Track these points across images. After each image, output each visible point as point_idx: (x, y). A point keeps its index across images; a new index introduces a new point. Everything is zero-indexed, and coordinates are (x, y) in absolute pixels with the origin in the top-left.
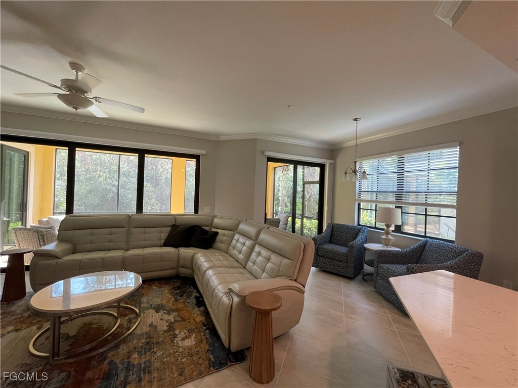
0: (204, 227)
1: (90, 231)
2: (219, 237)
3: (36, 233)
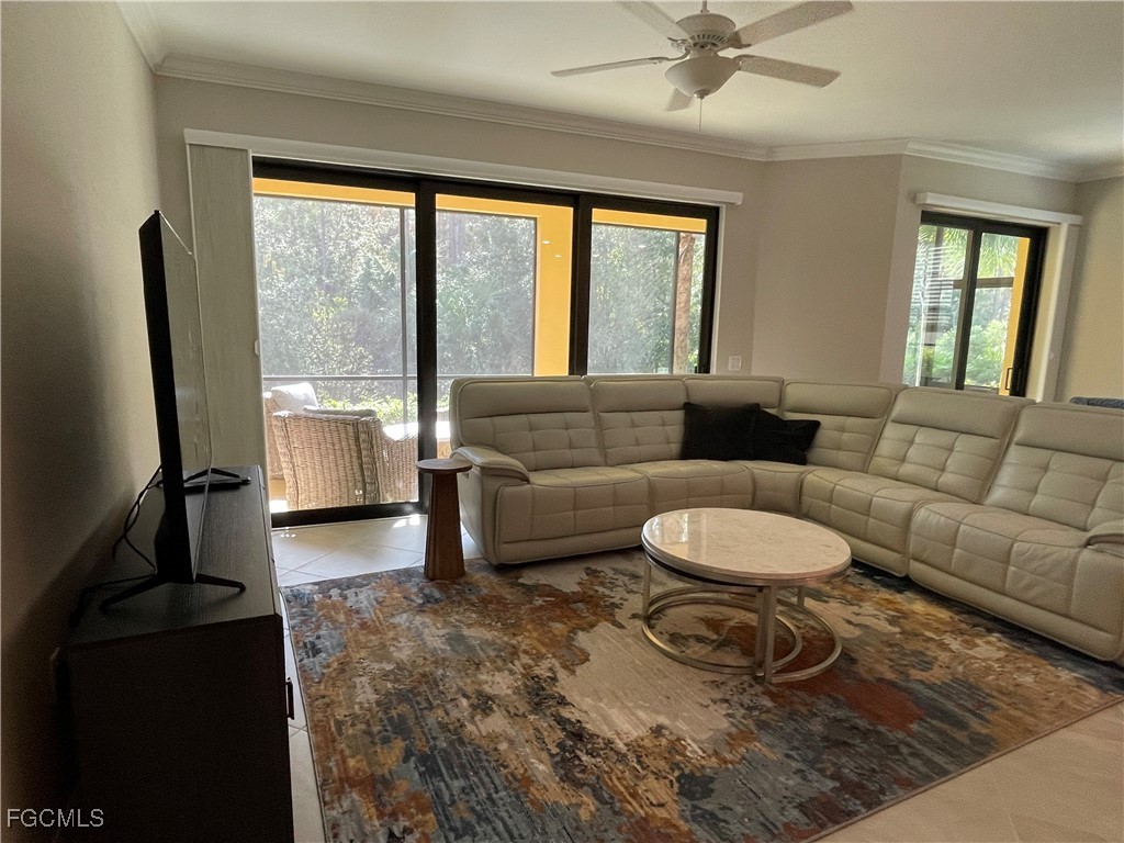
0: (767, 410)
1: (524, 418)
2: (823, 436)
3: (350, 428)
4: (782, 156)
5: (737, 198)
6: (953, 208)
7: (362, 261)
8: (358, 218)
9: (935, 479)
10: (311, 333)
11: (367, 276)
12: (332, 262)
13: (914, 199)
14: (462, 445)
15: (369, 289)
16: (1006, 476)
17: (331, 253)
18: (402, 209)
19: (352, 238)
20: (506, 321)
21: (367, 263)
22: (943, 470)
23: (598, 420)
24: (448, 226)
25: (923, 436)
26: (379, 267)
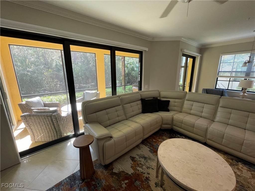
2: (171, 104)
3: (49, 118)
4: (156, 40)
5: (147, 49)
6: (186, 52)
7: (55, 61)
8: (53, 53)
9: (201, 114)
10: (44, 77)
11: (57, 65)
12: (48, 62)
13: (181, 50)
14: (87, 123)
15: (58, 67)
16: (219, 114)
17: (48, 60)
18: (61, 50)
19: (52, 57)
20: (87, 73)
21: (56, 62)
22: (202, 112)
23: (123, 107)
24: (73, 55)
25: (195, 104)
26: (59, 63)
